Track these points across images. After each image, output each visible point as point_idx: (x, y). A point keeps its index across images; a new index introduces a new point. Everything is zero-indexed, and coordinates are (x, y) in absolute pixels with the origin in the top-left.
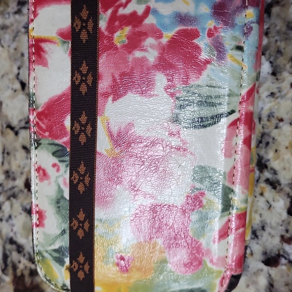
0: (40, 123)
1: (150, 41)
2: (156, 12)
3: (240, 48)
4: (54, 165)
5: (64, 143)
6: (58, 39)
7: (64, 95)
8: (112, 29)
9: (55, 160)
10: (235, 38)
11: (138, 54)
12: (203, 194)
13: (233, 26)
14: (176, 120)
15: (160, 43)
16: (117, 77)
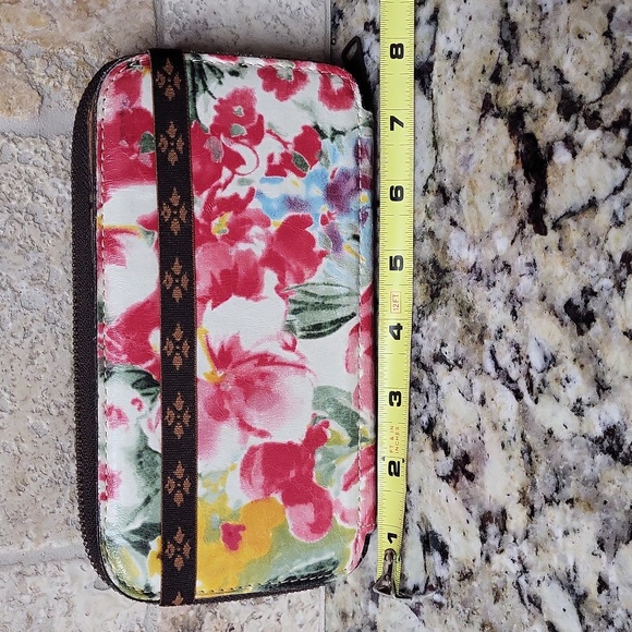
0: (113, 342)
1: (255, 230)
2: (260, 194)
3: (356, 238)
4: (135, 401)
5: (148, 368)
6: (140, 229)
7: (148, 301)
8: (209, 216)
9: (136, 394)
10: (351, 226)
11: (242, 246)
12: (326, 425)
13: (348, 211)
14: (290, 328)
15: (268, 233)
16: (217, 275)
